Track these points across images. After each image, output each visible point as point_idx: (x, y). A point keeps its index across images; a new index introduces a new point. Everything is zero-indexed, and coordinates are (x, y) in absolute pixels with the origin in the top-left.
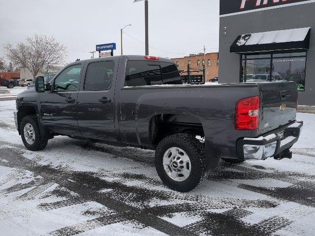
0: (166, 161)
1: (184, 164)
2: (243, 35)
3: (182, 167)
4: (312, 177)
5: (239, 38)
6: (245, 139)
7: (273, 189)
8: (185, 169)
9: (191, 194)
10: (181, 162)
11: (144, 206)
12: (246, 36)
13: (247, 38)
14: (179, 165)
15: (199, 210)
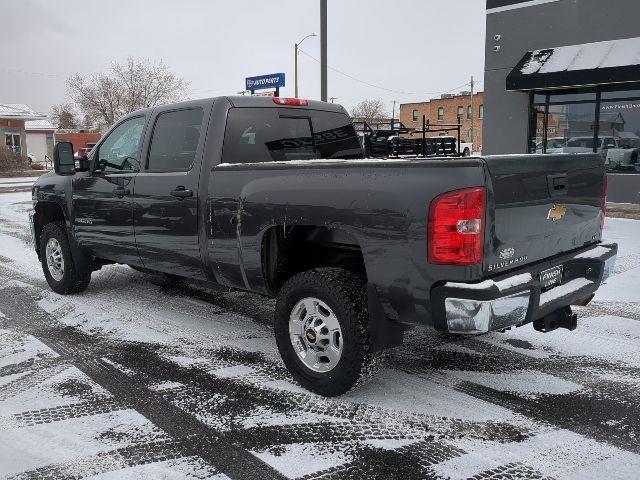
0: (296, 327)
1: (330, 336)
2: (536, 52)
3: (326, 342)
4: (634, 371)
5: (527, 57)
6: (449, 284)
7: (534, 397)
8: (332, 347)
9: (345, 403)
10: (325, 331)
11: (232, 425)
12: (543, 53)
13: (544, 58)
14: (320, 337)
15: (348, 439)
